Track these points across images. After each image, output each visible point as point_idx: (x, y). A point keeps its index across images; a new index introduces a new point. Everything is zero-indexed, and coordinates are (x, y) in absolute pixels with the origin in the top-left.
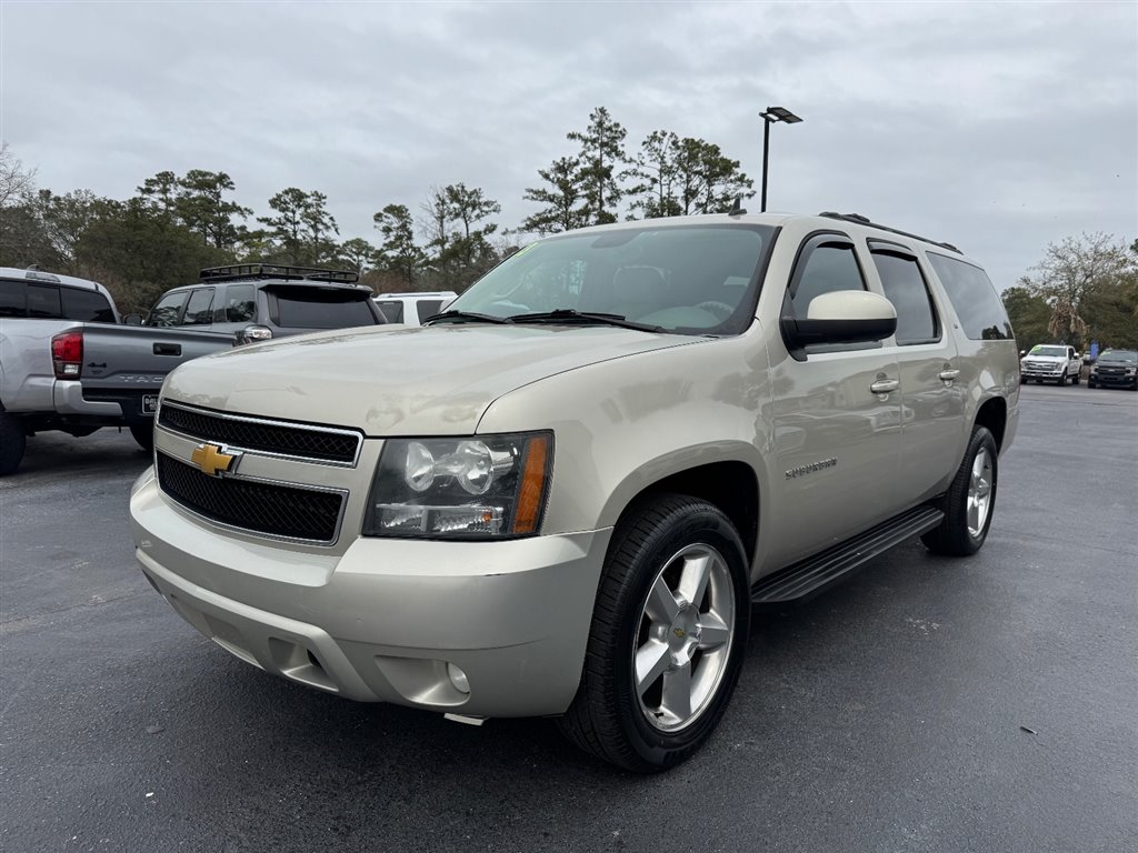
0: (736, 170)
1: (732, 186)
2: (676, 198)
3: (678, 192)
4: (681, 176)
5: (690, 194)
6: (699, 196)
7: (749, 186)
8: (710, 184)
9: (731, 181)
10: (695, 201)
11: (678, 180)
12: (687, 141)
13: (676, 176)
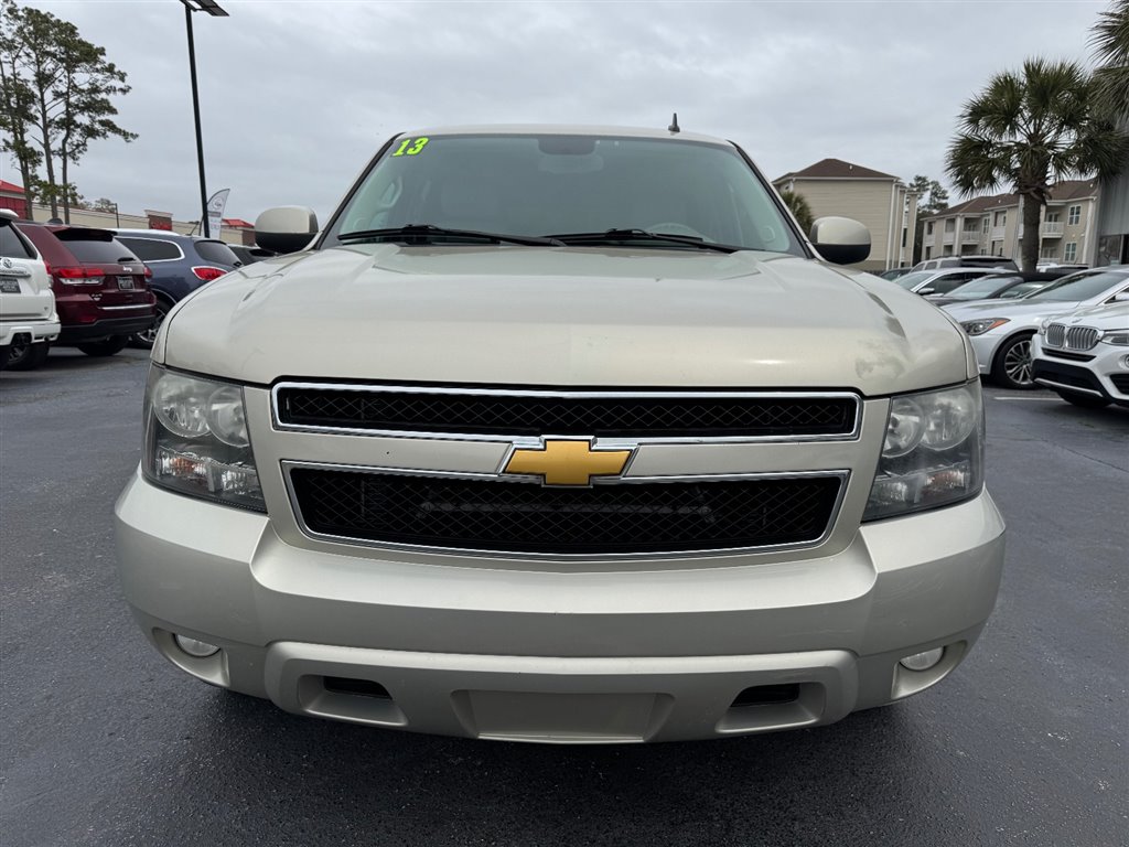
0: (102, 58)
1: (100, 76)
2: (26, 81)
3: (28, 74)
4: (28, 55)
5: (44, 80)
6: (57, 83)
7: (122, 79)
8: (70, 69)
9: (97, 71)
10: (51, 88)
11: (25, 59)
12: (30, 12)
13: (21, 54)
